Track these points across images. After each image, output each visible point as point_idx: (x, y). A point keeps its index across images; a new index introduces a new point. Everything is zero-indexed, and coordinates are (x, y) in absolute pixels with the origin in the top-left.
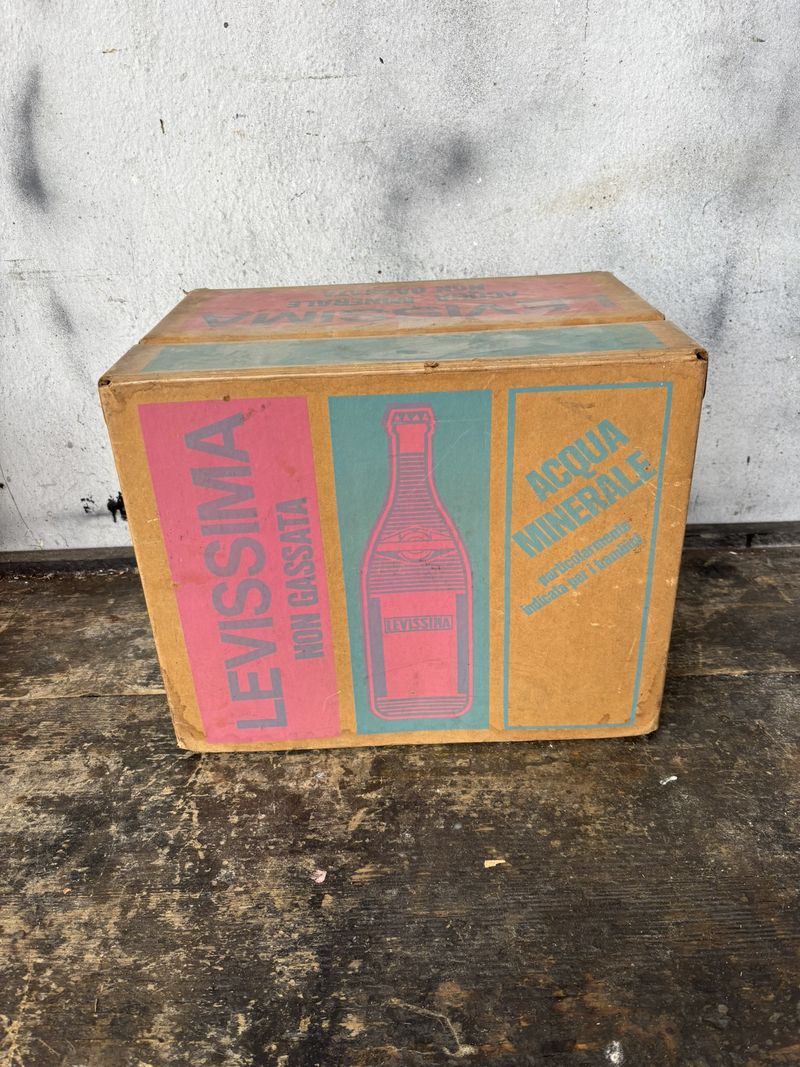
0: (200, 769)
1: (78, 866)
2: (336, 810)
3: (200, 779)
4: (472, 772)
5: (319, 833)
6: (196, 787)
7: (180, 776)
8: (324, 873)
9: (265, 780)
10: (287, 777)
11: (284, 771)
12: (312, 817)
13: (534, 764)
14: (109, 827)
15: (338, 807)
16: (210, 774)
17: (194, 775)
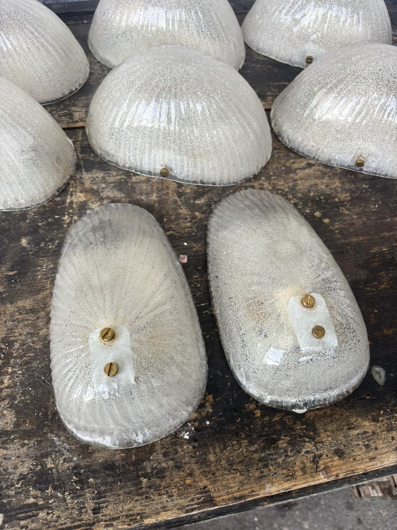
0: (72, 192)
1: (8, 271)
2: (180, 213)
3: (74, 199)
4: (263, 178)
5: (173, 230)
6: (75, 206)
7: (59, 199)
8: (186, 258)
9: (123, 195)
10: (138, 192)
11: (135, 188)
12: (165, 220)
13: (300, 169)
14: (21, 241)
15: (181, 211)
16: (81, 195)
17: (69, 196)
